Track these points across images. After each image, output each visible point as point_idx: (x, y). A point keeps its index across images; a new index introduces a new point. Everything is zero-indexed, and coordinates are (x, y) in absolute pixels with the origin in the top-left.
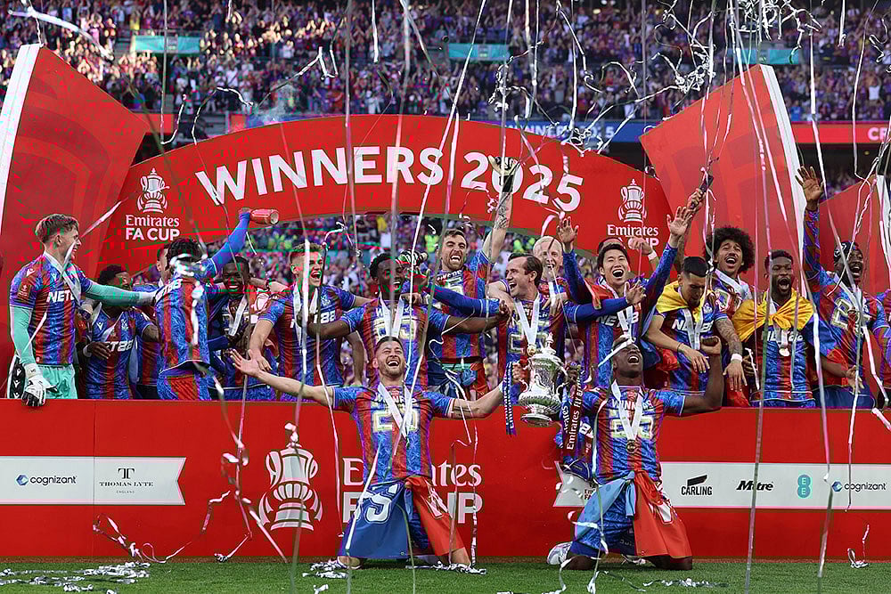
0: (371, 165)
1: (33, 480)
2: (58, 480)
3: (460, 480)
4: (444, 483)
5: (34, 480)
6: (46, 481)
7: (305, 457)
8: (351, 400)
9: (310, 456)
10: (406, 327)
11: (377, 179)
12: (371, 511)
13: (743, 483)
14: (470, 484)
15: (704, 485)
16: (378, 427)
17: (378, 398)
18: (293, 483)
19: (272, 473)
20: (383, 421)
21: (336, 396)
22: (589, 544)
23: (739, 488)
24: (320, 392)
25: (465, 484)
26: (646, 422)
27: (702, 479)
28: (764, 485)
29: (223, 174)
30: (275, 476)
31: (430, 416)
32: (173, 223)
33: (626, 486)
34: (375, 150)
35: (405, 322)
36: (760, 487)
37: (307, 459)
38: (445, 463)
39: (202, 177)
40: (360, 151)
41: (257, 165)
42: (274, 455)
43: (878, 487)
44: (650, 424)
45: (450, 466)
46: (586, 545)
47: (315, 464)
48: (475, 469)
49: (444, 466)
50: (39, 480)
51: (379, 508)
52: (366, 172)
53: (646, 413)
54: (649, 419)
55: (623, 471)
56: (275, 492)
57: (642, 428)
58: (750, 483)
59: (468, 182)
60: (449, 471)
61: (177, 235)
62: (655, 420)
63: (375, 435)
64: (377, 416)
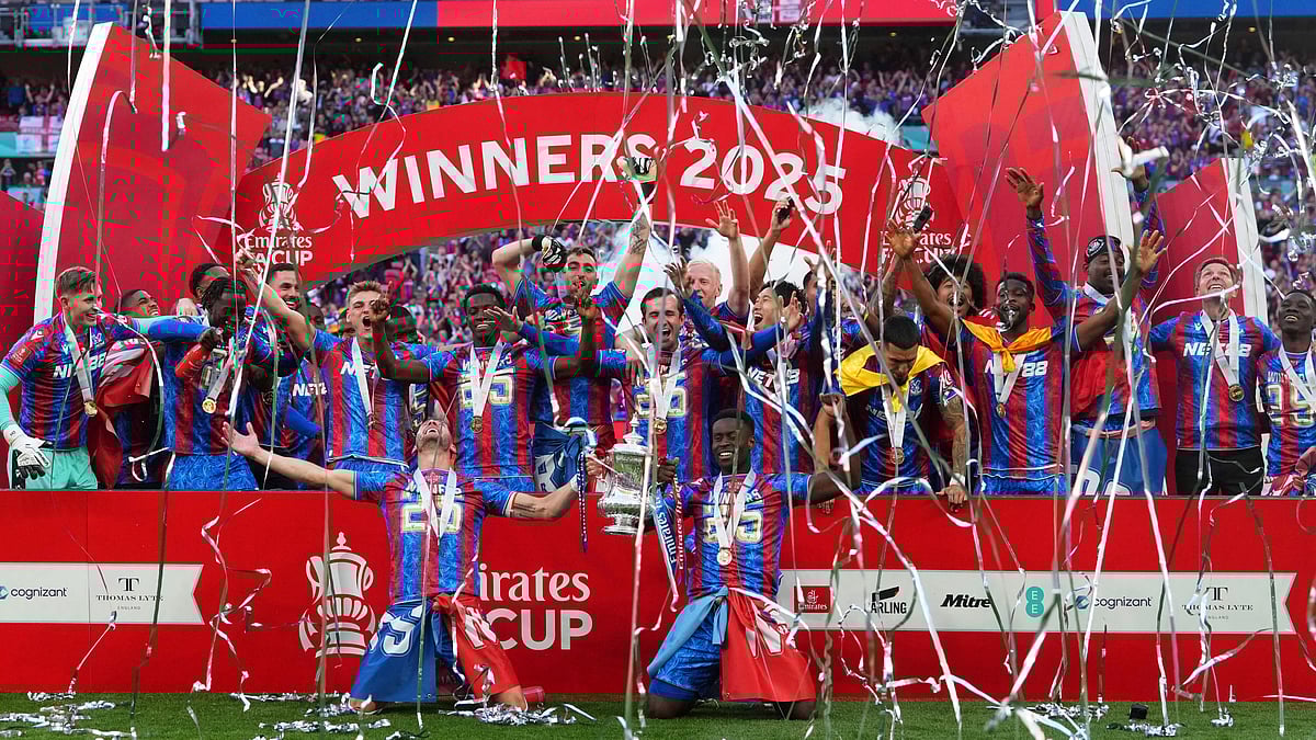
0: (560, 159)
1: (14, 593)
2: (45, 593)
3: (562, 593)
4: (540, 596)
5: (16, 593)
6: (30, 594)
7: (355, 563)
8: (378, 488)
9: (363, 563)
10: (499, 388)
11: (568, 178)
12: (388, 639)
13: (949, 597)
14: (574, 598)
15: (896, 599)
16: (407, 526)
17: (411, 486)
18: (342, 597)
19: (314, 584)
20: (414, 517)
21: (359, 483)
22: (668, 680)
23: (945, 605)
24: (338, 478)
25: (568, 598)
26: (750, 520)
27: (892, 592)
28: (978, 601)
29: (367, 177)
30: (318, 588)
31: (482, 513)
32: (305, 243)
33: (715, 607)
34: (566, 140)
35: (499, 380)
36: (974, 603)
37: (359, 566)
38: (541, 570)
39: (340, 181)
40: (544, 143)
41: (411, 163)
42: (316, 561)
43: (1140, 602)
44: (756, 522)
45: (547, 575)
46: (663, 682)
47: (369, 572)
48: (581, 579)
49: (540, 575)
50: (22, 593)
51: (399, 636)
52: (554, 169)
53: (750, 507)
54: (757, 515)
55: (714, 586)
56: (320, 608)
57: (742, 528)
58: (960, 598)
59: (690, 178)
60: (546, 581)
61: (310, 257)
62: (765, 516)
63: (402, 536)
64: (407, 510)
